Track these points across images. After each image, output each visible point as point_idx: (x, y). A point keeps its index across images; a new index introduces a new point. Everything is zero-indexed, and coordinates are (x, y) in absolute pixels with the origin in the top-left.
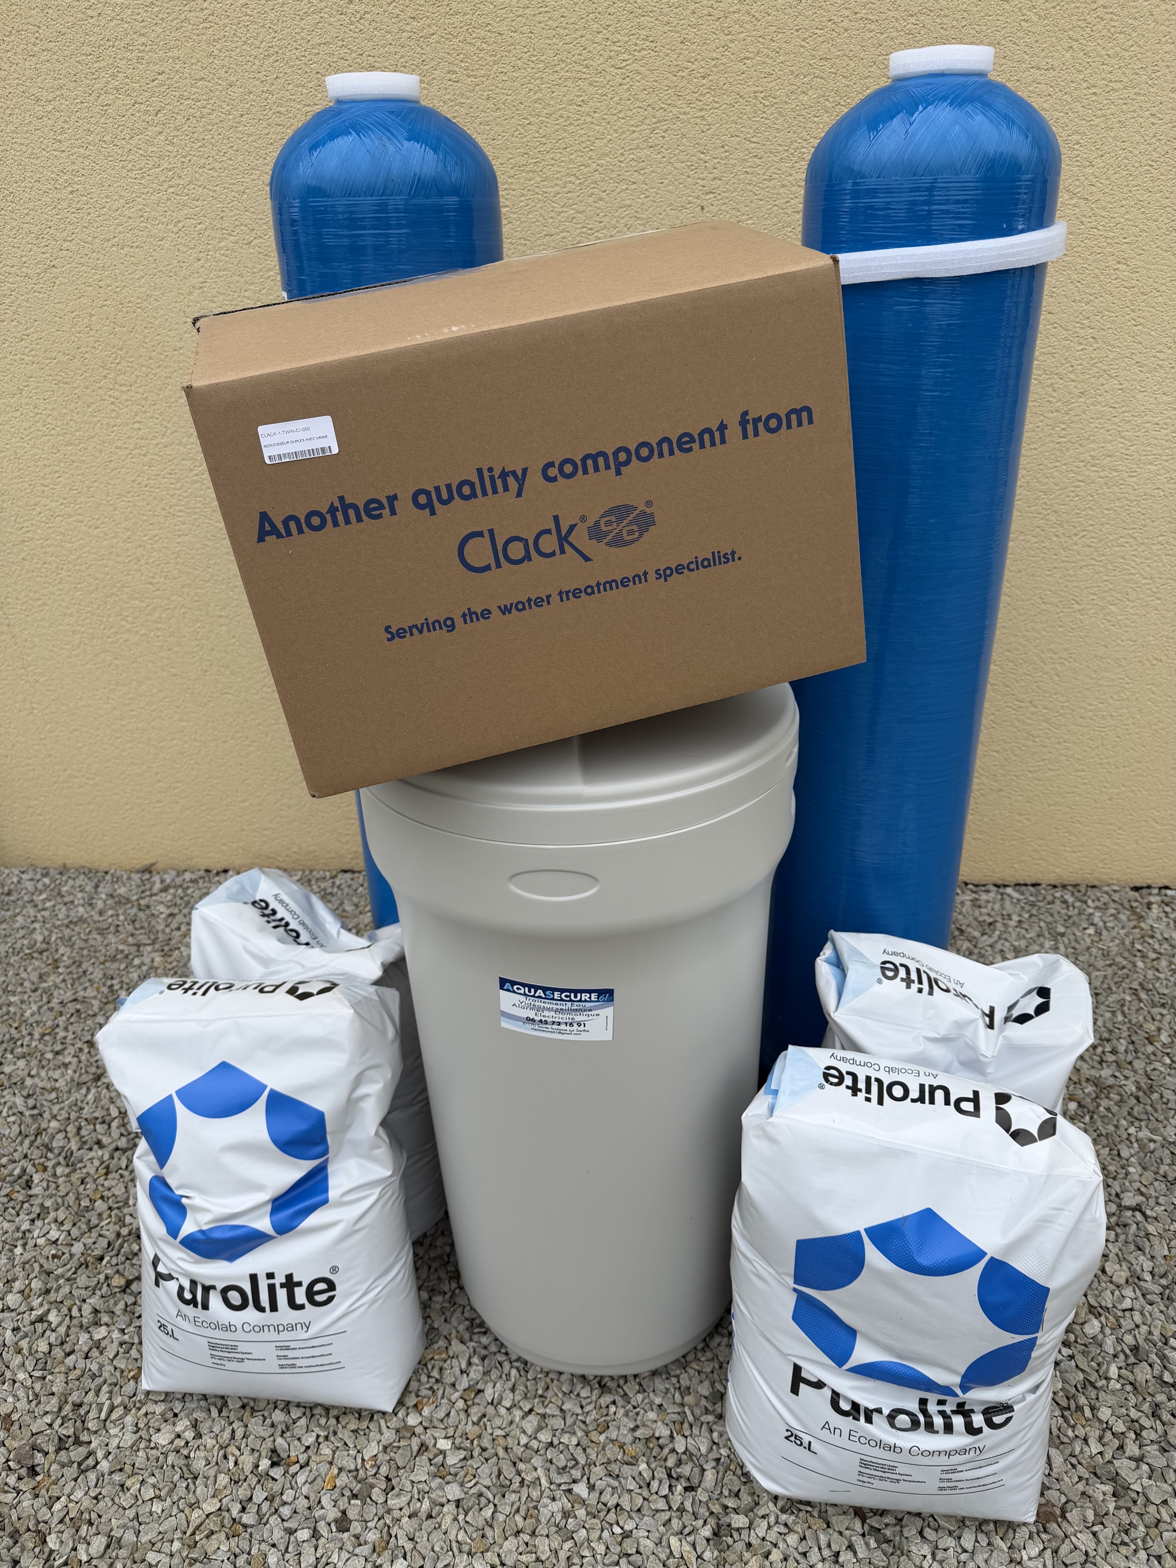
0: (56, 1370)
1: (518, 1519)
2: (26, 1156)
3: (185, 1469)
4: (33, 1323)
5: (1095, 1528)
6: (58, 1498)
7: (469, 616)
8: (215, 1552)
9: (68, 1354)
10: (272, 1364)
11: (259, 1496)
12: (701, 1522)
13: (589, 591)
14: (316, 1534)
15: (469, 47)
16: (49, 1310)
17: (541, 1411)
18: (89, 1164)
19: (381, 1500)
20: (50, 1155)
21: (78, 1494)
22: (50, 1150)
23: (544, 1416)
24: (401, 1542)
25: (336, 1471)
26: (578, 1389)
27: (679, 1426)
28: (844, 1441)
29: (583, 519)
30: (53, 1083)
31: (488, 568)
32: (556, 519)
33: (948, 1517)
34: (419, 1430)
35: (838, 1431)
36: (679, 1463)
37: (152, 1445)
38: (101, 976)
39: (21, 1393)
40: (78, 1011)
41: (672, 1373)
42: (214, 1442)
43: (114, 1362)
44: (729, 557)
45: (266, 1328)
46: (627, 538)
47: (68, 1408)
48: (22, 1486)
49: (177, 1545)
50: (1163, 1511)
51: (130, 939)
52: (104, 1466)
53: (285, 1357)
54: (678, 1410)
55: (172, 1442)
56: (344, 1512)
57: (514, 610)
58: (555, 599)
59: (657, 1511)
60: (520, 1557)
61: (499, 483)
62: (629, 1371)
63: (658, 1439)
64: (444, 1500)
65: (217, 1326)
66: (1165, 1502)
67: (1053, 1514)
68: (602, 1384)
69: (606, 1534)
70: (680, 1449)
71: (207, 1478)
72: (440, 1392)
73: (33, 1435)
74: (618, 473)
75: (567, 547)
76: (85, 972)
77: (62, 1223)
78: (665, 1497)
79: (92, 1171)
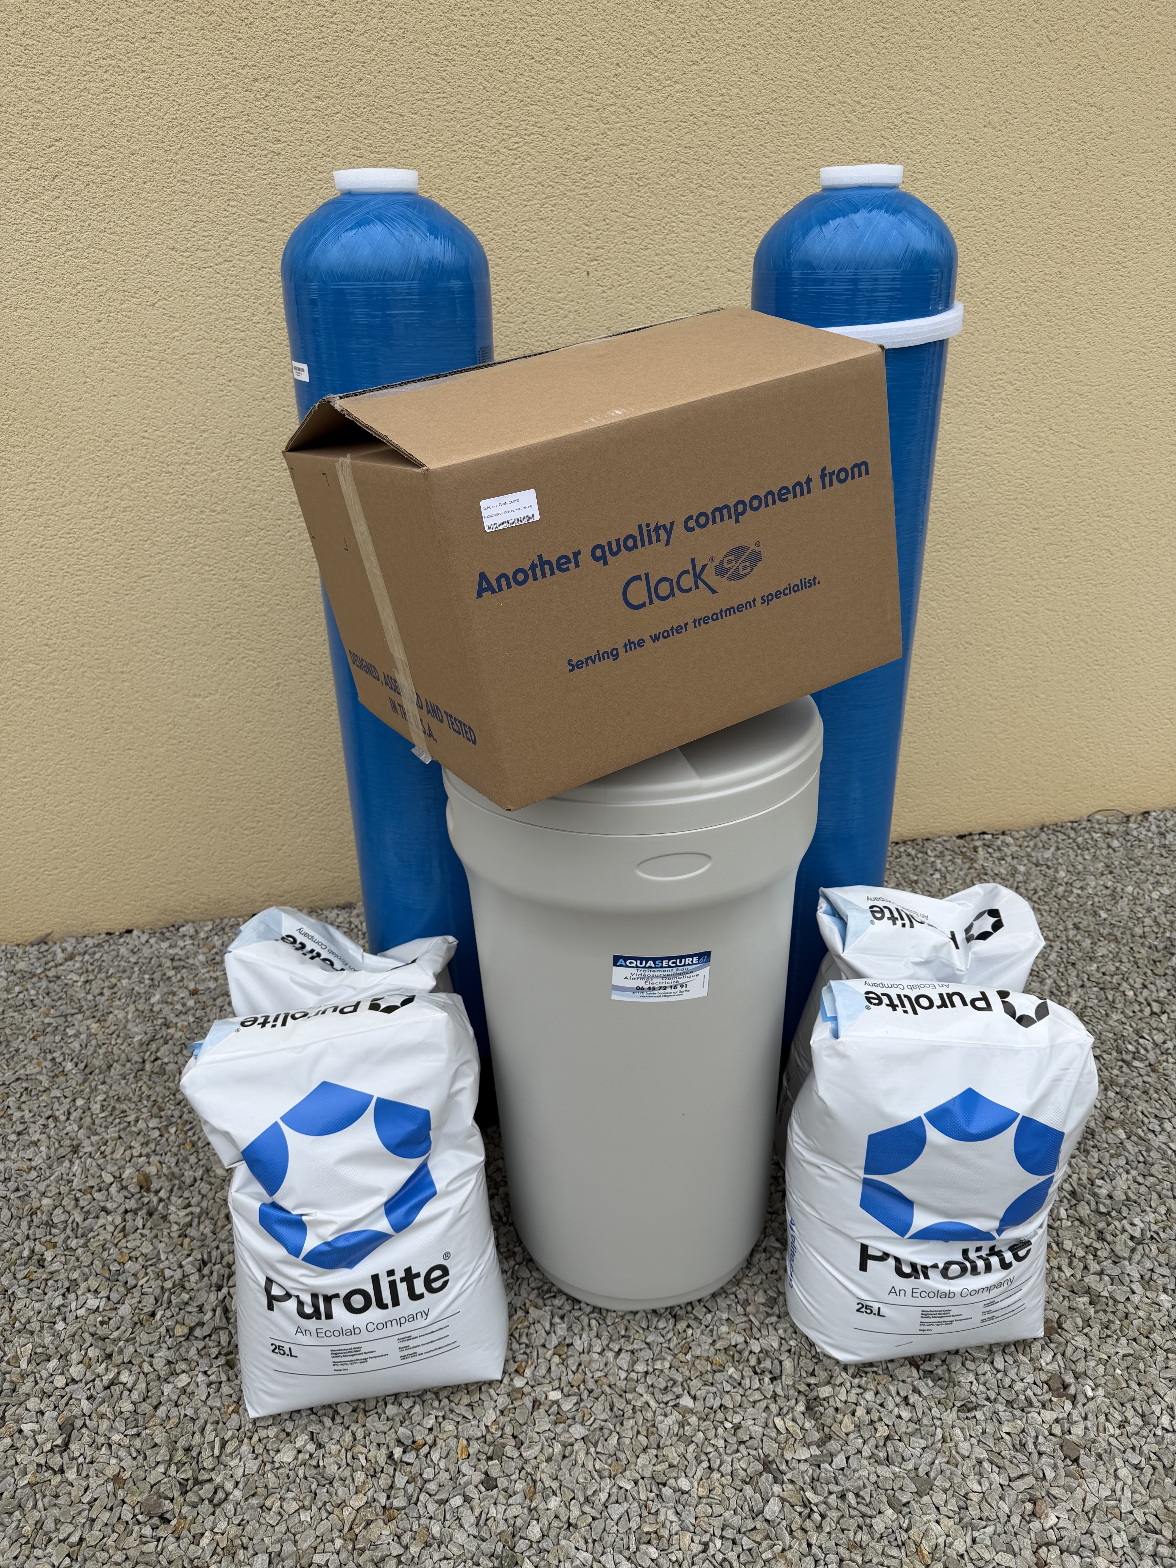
0: (151, 1424)
1: (641, 1438)
2: (28, 1238)
3: (319, 1477)
4: (107, 1388)
5: (1085, 1331)
6: (202, 1534)
7: (630, 645)
8: (379, 1538)
9: (156, 1408)
10: (395, 1357)
11: (401, 1480)
12: (794, 1401)
13: (715, 617)
14: (467, 1499)
15: (370, 126)
16: (119, 1373)
17: (630, 1348)
18: (101, 1230)
19: (516, 1454)
20: (54, 1231)
21: (222, 1526)
22: (54, 1226)
23: (633, 1352)
24: (547, 1484)
25: (465, 1442)
26: (655, 1323)
27: (749, 1331)
28: (909, 1301)
29: (712, 559)
30: (28, 1163)
31: (643, 605)
32: (693, 560)
33: (980, 1348)
34: (527, 1389)
35: (902, 1293)
36: (759, 1362)
37: (277, 1465)
38: (37, 1051)
39: (122, 1453)
40: (26, 1089)
41: (729, 1291)
42: (339, 1447)
43: (208, 1403)
44: (811, 583)
45: (389, 1324)
46: (742, 572)
47: (179, 1455)
48: (161, 1533)
49: (339, 1543)
50: (1128, 1305)
51: (52, 1011)
52: (237, 1494)
53: (407, 1348)
54: (745, 1319)
55: (296, 1458)
56: (486, 1473)
57: (661, 638)
58: (691, 625)
59: (755, 1402)
60: (655, 1468)
61: (653, 535)
62: (693, 1298)
63: (735, 1346)
64: (573, 1440)
65: (342, 1332)
66: (1128, 1299)
67: (1053, 1328)
68: (674, 1313)
69: (720, 1431)
70: (757, 1350)
71: (344, 1480)
72: (535, 1354)
73: (152, 1487)
74: (737, 521)
75: (700, 583)
76: (17, 1050)
77: (96, 1291)
78: (758, 1389)
79: (109, 1237)
